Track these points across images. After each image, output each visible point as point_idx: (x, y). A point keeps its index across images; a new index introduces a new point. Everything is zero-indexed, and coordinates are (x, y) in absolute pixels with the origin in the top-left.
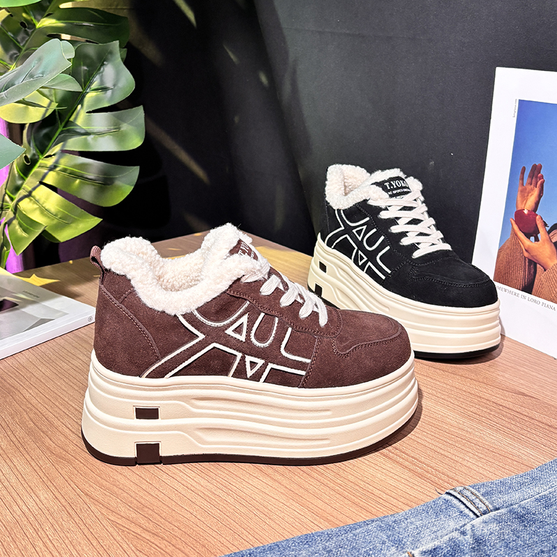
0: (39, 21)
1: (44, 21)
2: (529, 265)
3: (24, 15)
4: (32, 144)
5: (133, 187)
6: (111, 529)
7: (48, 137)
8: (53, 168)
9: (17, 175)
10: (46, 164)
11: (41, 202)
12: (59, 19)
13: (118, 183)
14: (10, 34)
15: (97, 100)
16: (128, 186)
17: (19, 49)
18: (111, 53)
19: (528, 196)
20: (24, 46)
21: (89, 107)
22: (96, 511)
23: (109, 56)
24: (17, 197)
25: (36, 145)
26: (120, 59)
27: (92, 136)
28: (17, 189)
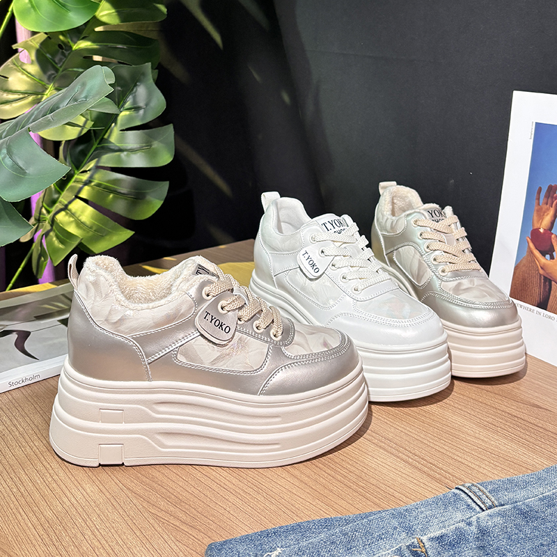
0: (75, 43)
1: (80, 43)
2: (545, 282)
3: (61, 37)
4: (69, 159)
5: (162, 202)
6: (152, 521)
7: (84, 154)
8: (87, 183)
9: (53, 189)
10: (82, 179)
11: (77, 215)
12: (94, 42)
13: (149, 198)
14: (48, 55)
15: (130, 118)
16: (157, 201)
17: (57, 70)
18: (144, 74)
19: (544, 215)
20: (61, 67)
21: (122, 125)
22: (138, 504)
23: (142, 77)
24: (53, 210)
25: (72, 161)
26: (152, 80)
27: (125, 153)
28: (53, 202)
